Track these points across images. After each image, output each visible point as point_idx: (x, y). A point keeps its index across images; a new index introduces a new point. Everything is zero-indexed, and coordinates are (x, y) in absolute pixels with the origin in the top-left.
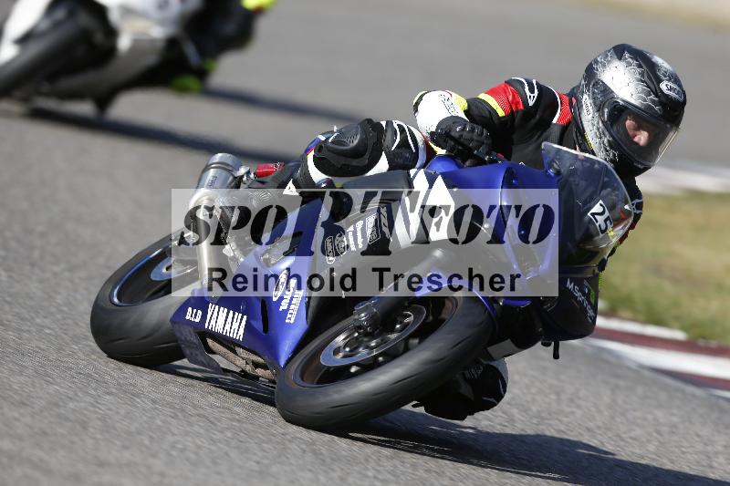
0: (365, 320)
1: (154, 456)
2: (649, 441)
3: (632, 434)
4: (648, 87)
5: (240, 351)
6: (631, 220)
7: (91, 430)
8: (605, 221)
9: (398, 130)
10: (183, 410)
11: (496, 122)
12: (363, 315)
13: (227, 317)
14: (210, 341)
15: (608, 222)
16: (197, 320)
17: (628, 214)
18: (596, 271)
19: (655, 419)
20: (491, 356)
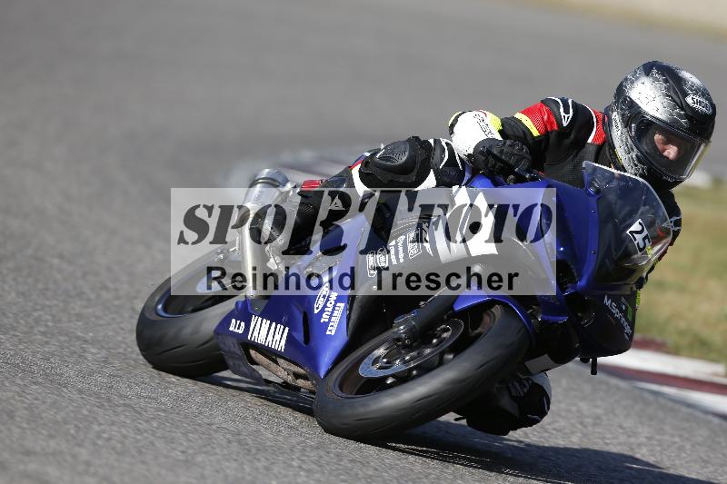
0: (404, 333)
1: (80, 445)
2: (572, 433)
3: (556, 425)
4: (674, 101)
5: (281, 361)
6: (670, 239)
7: (18, 419)
8: (644, 239)
9: (446, 148)
10: (109, 400)
11: (531, 142)
12: (402, 327)
13: (269, 328)
14: (252, 352)
15: (647, 241)
16: (241, 332)
17: (667, 232)
18: (635, 289)
19: (579, 411)
20: (528, 370)
